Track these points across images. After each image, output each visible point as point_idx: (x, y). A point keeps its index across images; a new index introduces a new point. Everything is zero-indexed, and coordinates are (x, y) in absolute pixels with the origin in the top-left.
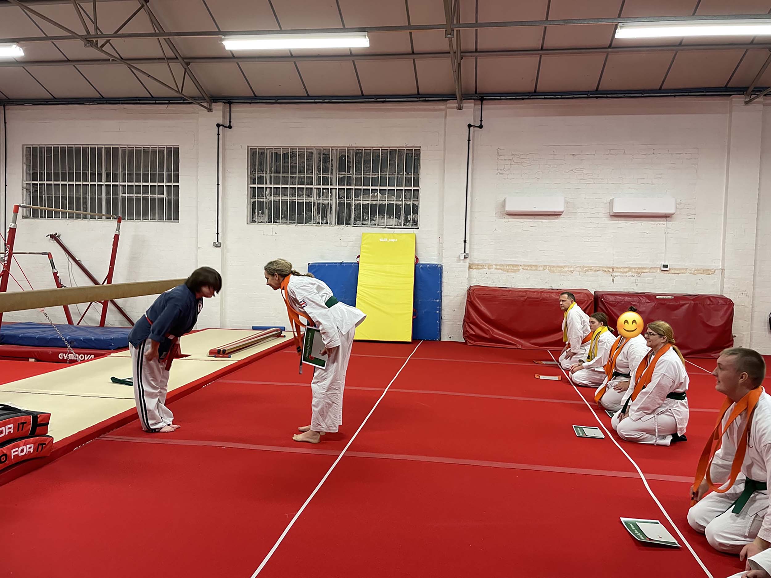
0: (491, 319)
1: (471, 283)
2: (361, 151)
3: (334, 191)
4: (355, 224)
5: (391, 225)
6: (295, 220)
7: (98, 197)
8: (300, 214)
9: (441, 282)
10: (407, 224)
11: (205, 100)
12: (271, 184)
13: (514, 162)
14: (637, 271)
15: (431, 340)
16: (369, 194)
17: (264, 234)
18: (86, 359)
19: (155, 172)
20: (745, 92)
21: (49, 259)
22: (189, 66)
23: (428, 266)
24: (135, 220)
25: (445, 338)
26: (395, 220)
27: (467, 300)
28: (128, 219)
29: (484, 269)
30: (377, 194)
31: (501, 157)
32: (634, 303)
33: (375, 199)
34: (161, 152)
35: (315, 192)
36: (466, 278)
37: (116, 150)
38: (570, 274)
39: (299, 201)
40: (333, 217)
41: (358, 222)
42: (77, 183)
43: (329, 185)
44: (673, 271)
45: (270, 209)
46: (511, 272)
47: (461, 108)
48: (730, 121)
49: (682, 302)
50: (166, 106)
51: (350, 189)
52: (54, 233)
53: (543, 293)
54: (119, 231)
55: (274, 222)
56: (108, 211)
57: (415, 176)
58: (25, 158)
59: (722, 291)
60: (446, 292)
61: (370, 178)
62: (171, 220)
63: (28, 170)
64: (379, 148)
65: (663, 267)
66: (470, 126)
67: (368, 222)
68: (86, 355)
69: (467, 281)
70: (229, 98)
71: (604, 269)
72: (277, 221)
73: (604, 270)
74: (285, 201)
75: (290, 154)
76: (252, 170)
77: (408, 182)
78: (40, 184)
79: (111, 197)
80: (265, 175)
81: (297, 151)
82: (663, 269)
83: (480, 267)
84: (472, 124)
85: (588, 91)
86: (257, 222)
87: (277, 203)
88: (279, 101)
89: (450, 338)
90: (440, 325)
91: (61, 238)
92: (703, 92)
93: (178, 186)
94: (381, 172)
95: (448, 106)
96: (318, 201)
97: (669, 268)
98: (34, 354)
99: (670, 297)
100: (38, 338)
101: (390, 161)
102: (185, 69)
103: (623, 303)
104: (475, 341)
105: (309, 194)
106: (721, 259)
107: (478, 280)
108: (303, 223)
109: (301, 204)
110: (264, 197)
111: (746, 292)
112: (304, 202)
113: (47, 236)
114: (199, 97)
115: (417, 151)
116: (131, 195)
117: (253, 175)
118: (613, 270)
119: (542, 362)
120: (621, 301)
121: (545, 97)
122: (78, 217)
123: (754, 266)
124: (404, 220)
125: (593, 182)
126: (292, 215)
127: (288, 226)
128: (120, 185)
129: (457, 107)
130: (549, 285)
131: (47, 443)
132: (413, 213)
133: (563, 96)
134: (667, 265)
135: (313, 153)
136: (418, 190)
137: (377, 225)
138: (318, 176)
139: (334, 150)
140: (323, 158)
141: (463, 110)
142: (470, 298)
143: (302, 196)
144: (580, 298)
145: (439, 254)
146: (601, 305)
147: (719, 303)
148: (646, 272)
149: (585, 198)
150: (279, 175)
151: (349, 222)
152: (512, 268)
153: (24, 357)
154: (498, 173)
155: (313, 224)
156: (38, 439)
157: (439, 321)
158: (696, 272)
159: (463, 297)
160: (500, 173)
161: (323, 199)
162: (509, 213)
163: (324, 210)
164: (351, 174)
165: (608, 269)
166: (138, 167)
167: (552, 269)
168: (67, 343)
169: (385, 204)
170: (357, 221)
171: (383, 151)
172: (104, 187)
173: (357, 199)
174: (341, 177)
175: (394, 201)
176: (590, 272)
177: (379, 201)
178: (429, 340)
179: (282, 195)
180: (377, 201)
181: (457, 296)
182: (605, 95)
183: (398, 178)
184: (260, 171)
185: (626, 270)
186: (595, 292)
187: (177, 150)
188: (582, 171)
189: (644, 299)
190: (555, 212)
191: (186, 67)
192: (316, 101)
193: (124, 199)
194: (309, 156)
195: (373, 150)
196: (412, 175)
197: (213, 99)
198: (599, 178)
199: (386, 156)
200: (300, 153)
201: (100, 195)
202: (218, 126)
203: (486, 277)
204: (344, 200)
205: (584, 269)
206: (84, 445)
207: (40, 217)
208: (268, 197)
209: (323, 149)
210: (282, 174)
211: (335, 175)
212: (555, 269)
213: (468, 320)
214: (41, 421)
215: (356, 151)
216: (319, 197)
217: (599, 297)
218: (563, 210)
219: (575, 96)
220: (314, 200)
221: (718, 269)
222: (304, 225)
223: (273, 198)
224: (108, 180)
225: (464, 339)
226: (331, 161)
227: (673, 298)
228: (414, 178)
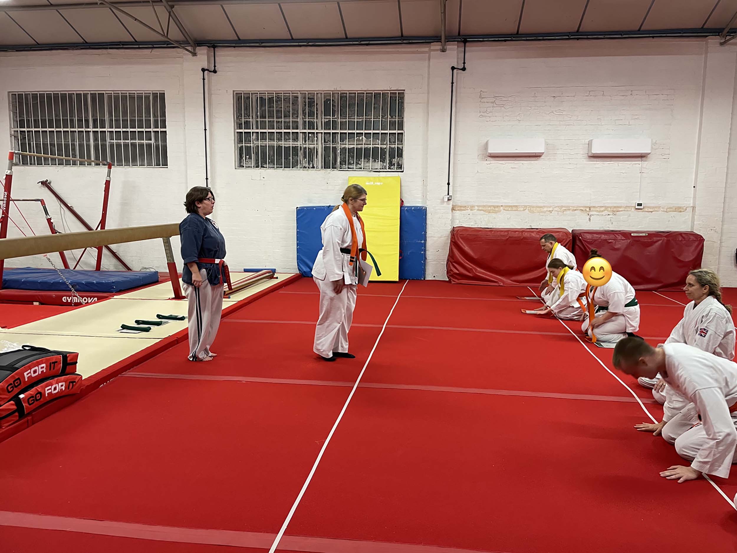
0: (474, 259)
1: (454, 224)
2: (345, 95)
3: (320, 135)
4: (341, 168)
5: (376, 169)
6: (282, 165)
7: (86, 144)
8: (286, 158)
9: (426, 223)
10: (392, 167)
11: (190, 44)
12: (257, 128)
13: (497, 105)
14: (612, 209)
15: (416, 280)
16: (355, 138)
17: (252, 179)
18: (89, 302)
19: (142, 118)
20: (720, 33)
21: (42, 205)
22: (173, 9)
23: (413, 208)
24: (125, 165)
25: (429, 277)
26: (380, 163)
27: (451, 241)
28: (117, 165)
29: (467, 211)
30: (362, 138)
31: (483, 100)
32: (610, 241)
33: (361, 143)
34: (147, 98)
35: (301, 136)
36: (450, 220)
37: (101, 95)
38: (549, 214)
39: (286, 146)
40: (319, 161)
41: (344, 166)
42: (65, 130)
43: (314, 129)
44: (646, 210)
45: (257, 154)
46: (493, 212)
47: (444, 49)
48: (705, 63)
49: (655, 239)
50: (150, 50)
51: (336, 133)
52: (45, 180)
53: (524, 233)
54: (109, 177)
55: (261, 167)
56: (97, 158)
57: (399, 119)
58: (11, 105)
59: (692, 227)
60: (430, 233)
61: (355, 121)
62: (160, 165)
63: (15, 117)
64: (363, 92)
65: (638, 206)
66: (453, 68)
67: (354, 166)
68: (89, 298)
69: (450, 222)
70: (214, 42)
71: (581, 208)
72: (265, 166)
73: (581, 210)
74: (271, 146)
75: (276, 99)
76: (238, 115)
77: (393, 125)
78: (27, 131)
79: (99, 144)
80: (251, 120)
81: (282, 96)
82: (637, 207)
83: (462, 208)
84: (456, 67)
85: (569, 33)
86: (245, 167)
87: (264, 147)
88: (263, 44)
89: (434, 277)
90: (425, 265)
91: (52, 184)
92: (680, 33)
93: (166, 131)
94: (365, 116)
95: (431, 48)
96: (304, 146)
97: (643, 207)
98: (38, 297)
99: (644, 235)
100: (40, 282)
101: (374, 105)
102: (170, 13)
103: (600, 240)
104: (458, 279)
105: (295, 139)
106: (692, 196)
107: (461, 221)
108: (290, 168)
109: (287, 149)
110: (251, 141)
111: (715, 229)
112: (290, 147)
113: (38, 183)
114: (182, 41)
115: (401, 94)
116: (119, 141)
117: (240, 120)
118: (590, 209)
119: (525, 298)
120: (598, 238)
121: (527, 38)
122: (68, 163)
123: (724, 203)
124: (389, 163)
125: (572, 124)
126: (279, 159)
127: (275, 170)
128: (107, 131)
129: (440, 49)
130: (529, 225)
131: (76, 381)
132: (397, 156)
133: (544, 38)
134: (641, 204)
135: (298, 97)
136: (402, 133)
137: (362, 168)
138: (304, 121)
139: (319, 94)
140: (308, 102)
141: (447, 52)
142: (454, 239)
143: (288, 141)
144: (559, 237)
145: (423, 196)
146: (578, 243)
147: (690, 239)
148: (621, 211)
149: (564, 140)
150: (265, 120)
151: (335, 166)
152: (493, 209)
153: (28, 301)
154: (480, 116)
155: (300, 168)
156: (69, 377)
157: (424, 261)
158: (668, 210)
159: (446, 238)
160: (482, 116)
161: (309, 143)
162: (491, 155)
163: (310, 155)
164: (336, 118)
165: (585, 209)
166: (125, 114)
167: (532, 209)
168: (71, 287)
169: (370, 148)
170: (342, 165)
171: (367, 94)
172: (91, 134)
173: (343, 143)
174: (327, 121)
175: (379, 144)
176: (568, 212)
177: (364, 144)
178: (414, 280)
179: (268, 140)
180: (362, 144)
181: (441, 237)
182: (586, 37)
183: (383, 122)
184: (246, 116)
185: (602, 209)
186: (572, 230)
187: (163, 95)
188: (562, 112)
189: (619, 237)
190: (536, 153)
191: (171, 10)
192: (300, 44)
193: (112, 145)
194: (294, 101)
195: (358, 93)
196: (396, 118)
197: (197, 42)
198: (578, 119)
199: (370, 100)
200: (285, 97)
201: (88, 142)
202: (203, 70)
203: (468, 218)
204: (330, 144)
205: (563, 209)
206: (108, 382)
207: (30, 164)
208: (255, 142)
209: (308, 93)
210: (268, 119)
211: (320, 120)
212: (534, 209)
213: (452, 259)
214: (70, 360)
215: (341, 95)
216: (305, 142)
217: (577, 235)
218: (543, 152)
219: (557, 38)
220: (300, 144)
221: (689, 207)
222: (292, 170)
223: (260, 143)
224: (95, 126)
225: (448, 277)
226: (316, 105)
227: (647, 234)
228: (398, 121)
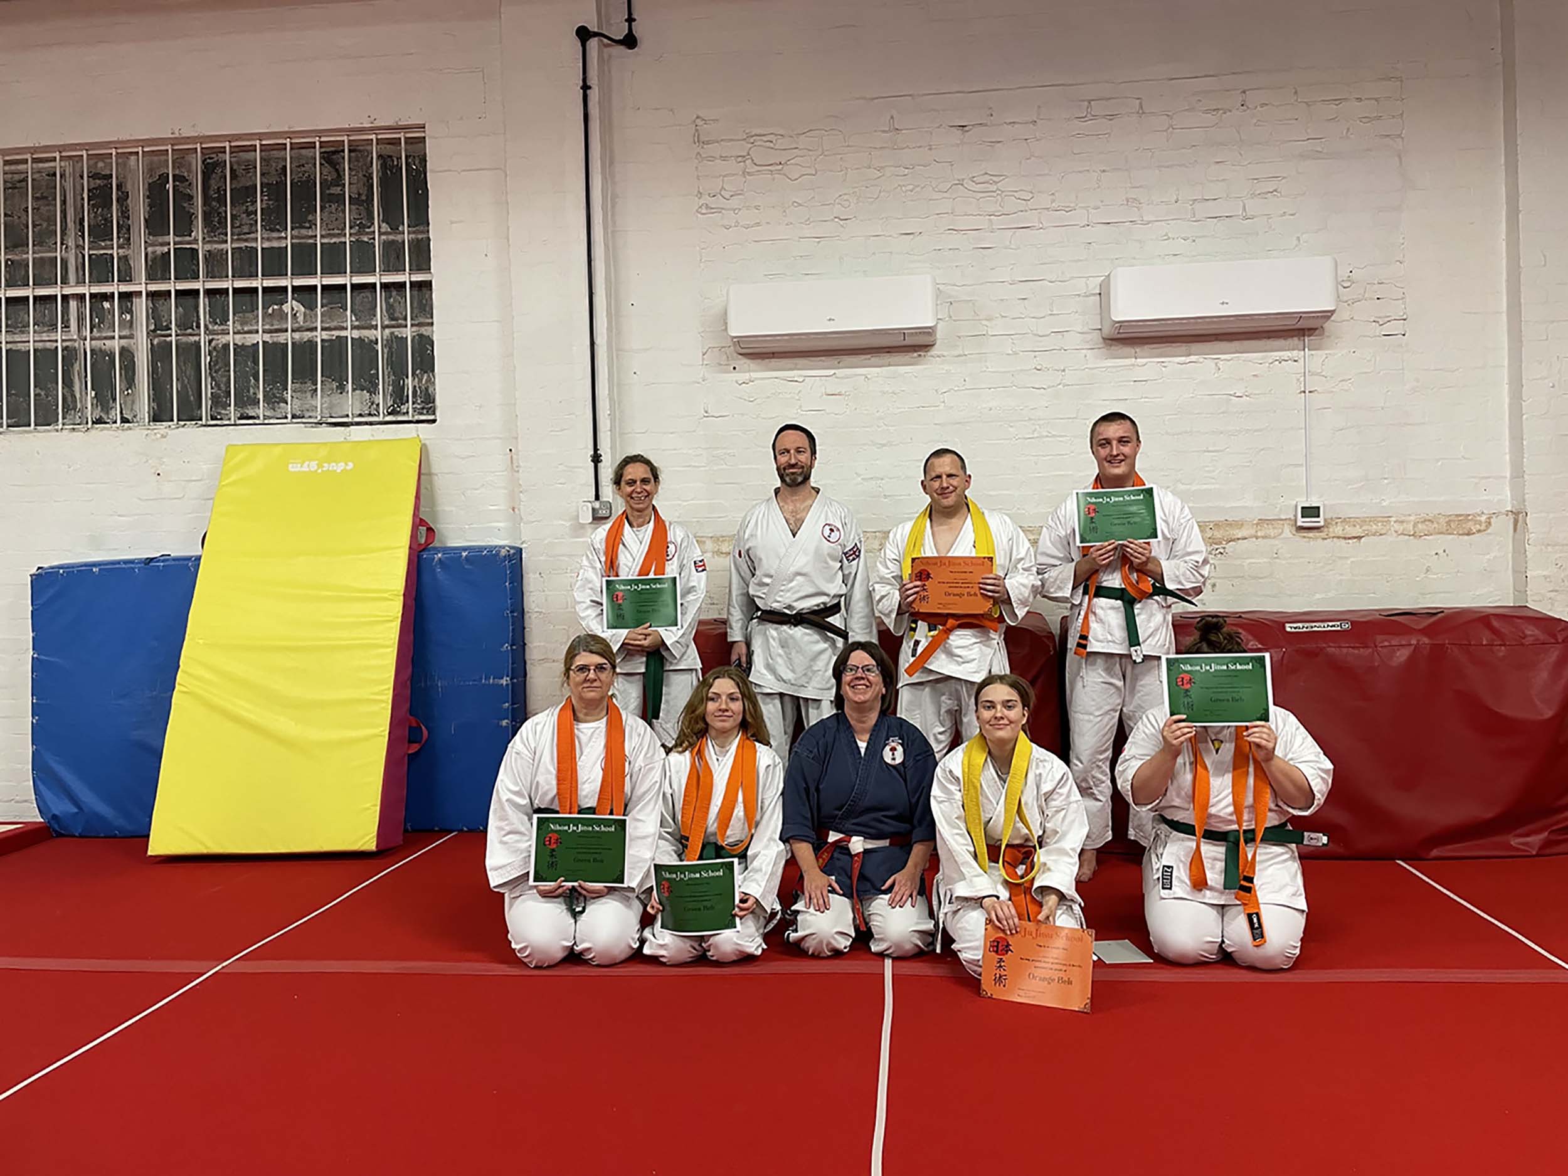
3: (137, 303)
4: (216, 418)
5: (341, 415)
8: (25, 392)
10: (399, 406)
13: (756, 165)
16: (257, 306)
23: (464, 554)
26: (356, 393)
30: (289, 308)
31: (710, 150)
33: (280, 325)
35: (70, 310)
39: (22, 348)
40: (139, 396)
41: (225, 407)
44: (1338, 530)
49: (1383, 643)
51: (189, 292)
57: (413, 236)
61: (256, 249)
64: (282, 141)
65: (1303, 516)
66: (585, 34)
67: (258, 408)
77: (392, 254)
82: (1302, 522)
84: (595, 30)
94: (293, 228)
96: (86, 344)
97: (1325, 520)
105: (49, 321)
106: (1508, 472)
108: (29, 425)
109: (23, 359)
112: (28, 351)
115: (415, 141)
124: (386, 394)
125: (1035, 223)
132: (414, 367)
134: (1317, 508)
135: (53, 175)
136: (427, 284)
137: (290, 415)
138: (82, 255)
139: (128, 156)
143: (28, 329)
145: (512, 509)
147: (1523, 636)
148: (1244, 538)
149: (1012, 283)
151: (192, 412)
154: (700, 207)
155: (67, 425)
158: (1420, 527)
160: (707, 207)
161: (103, 335)
162: (745, 348)
164: (189, 241)
169: (316, 341)
170: (218, 407)
171: (296, 150)
173: (216, 327)
174: (156, 255)
175: (345, 328)
177: (293, 330)
180: (286, 331)
183: (357, 246)
188: (996, 183)
190: (902, 332)
194: (41, 186)
195: (262, 147)
196: (403, 232)
198: (1056, 205)
199: (308, 170)
200: (17, 177)
204: (173, 334)
209: (90, 154)
211: (135, 249)
215: (203, 155)
216: (90, 330)
218: (932, 323)
220: (67, 340)
221: (1499, 513)
222: (31, 431)
228: (411, 241)
